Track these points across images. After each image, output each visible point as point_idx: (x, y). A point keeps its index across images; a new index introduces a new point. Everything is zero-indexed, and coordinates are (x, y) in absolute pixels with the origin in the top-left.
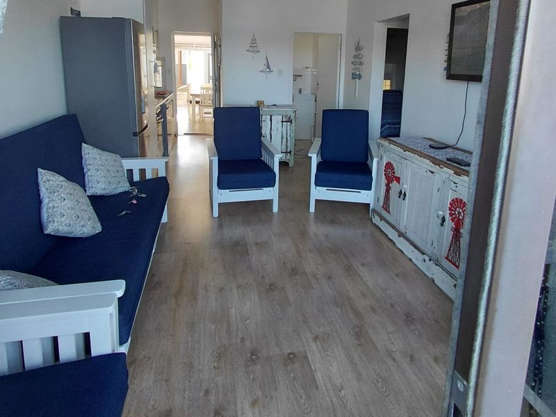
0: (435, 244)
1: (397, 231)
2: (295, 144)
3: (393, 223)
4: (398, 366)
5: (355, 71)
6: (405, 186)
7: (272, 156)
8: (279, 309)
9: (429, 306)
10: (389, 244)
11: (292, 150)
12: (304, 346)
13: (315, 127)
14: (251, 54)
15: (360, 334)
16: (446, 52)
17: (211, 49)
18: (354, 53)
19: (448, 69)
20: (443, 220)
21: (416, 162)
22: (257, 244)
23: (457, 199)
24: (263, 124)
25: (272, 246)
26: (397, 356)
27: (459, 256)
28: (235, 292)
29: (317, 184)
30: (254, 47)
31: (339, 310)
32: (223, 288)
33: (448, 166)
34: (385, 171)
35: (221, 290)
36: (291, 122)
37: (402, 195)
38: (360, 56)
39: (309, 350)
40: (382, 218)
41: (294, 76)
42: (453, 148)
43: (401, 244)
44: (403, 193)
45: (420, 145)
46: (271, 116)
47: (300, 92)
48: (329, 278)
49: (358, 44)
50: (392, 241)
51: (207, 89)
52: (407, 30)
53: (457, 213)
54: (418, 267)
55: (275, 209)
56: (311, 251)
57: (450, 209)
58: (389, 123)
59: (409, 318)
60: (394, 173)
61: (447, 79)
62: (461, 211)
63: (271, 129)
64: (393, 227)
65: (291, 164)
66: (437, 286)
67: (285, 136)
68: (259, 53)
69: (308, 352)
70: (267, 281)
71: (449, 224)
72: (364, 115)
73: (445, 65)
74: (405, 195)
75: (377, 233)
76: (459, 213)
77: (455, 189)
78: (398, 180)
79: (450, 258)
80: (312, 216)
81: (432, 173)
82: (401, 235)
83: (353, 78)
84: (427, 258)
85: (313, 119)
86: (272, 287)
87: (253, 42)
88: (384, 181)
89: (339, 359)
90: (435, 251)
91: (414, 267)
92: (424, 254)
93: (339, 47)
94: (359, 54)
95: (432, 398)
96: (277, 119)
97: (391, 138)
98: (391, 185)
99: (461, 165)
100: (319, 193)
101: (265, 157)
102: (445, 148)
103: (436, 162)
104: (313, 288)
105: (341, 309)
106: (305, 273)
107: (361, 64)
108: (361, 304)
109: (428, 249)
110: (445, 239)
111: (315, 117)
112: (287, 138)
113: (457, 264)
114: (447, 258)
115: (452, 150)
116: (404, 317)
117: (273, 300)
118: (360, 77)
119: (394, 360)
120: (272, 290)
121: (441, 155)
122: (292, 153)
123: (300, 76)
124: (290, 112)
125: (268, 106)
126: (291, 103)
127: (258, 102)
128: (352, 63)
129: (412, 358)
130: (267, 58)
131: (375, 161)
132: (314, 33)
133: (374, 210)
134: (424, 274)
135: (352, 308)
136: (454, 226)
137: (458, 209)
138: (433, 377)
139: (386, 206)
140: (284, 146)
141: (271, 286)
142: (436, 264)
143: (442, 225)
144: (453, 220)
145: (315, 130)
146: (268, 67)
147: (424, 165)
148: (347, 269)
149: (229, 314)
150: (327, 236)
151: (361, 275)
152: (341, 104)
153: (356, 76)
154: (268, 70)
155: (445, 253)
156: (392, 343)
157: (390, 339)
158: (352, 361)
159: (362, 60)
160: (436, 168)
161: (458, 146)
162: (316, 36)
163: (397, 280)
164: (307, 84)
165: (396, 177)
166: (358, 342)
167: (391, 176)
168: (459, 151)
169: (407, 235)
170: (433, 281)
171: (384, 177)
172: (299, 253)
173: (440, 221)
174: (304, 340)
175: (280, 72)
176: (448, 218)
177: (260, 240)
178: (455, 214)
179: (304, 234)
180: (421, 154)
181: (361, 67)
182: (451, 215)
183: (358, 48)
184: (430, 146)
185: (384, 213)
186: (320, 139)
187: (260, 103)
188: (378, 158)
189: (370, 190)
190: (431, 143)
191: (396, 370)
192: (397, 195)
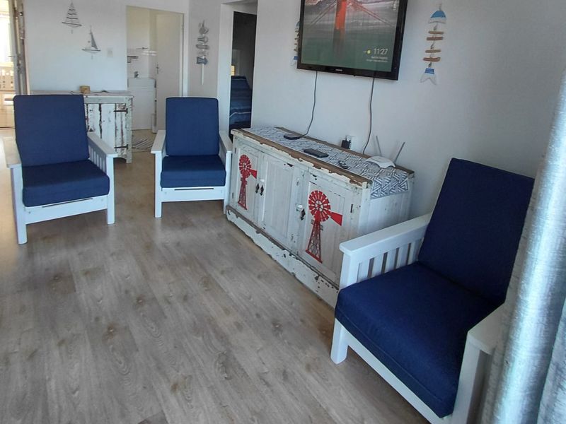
0: (295, 238)
1: (256, 227)
2: (133, 136)
3: (250, 219)
4: (272, 391)
5: (200, 55)
6: (263, 181)
7: (103, 156)
8: (123, 361)
9: (294, 305)
10: (246, 241)
11: (130, 144)
12: (160, 405)
13: (156, 115)
14: (69, 28)
15: (227, 363)
16: (296, 42)
17: (9, 17)
18: (198, 35)
19: (299, 58)
20: (303, 213)
21: (274, 155)
22: (86, 273)
23: (316, 191)
24: (90, 115)
25: (109, 271)
26: (270, 378)
27: (320, 249)
28: (56, 353)
29: (163, 185)
30: (72, 18)
31: (200, 339)
32: (36, 351)
33: (307, 159)
34: (240, 165)
35: (32, 355)
36: (126, 111)
37: (259, 189)
38: (206, 40)
39: (167, 408)
40: (238, 215)
41: (128, 57)
42: (306, 137)
43: (260, 240)
44: (260, 187)
45: (274, 136)
46: (100, 105)
47: (136, 76)
48: (185, 298)
49: (203, 26)
50: (249, 238)
51: (7, 69)
52: (256, 16)
53: (316, 206)
54: (278, 263)
55: (111, 219)
56: (160, 268)
57: (310, 202)
58: (236, 111)
59: (277, 327)
60: (250, 166)
61: (298, 68)
62: (321, 203)
63: (100, 120)
64: (251, 223)
65: (129, 161)
66: (298, 280)
67: (119, 128)
68: (80, 28)
69: (165, 411)
70: (103, 321)
71: (309, 217)
72: (213, 103)
73: (295, 54)
74: (262, 189)
75: (233, 231)
76: (319, 206)
77: (315, 181)
78: (255, 173)
79: (310, 251)
80: (158, 223)
81: (291, 166)
82: (259, 231)
83: (198, 63)
84: (287, 253)
85: (153, 107)
86: (111, 330)
87: (70, 12)
88: (239, 175)
89: (205, 407)
90: (295, 245)
91: (273, 263)
92: (284, 249)
93: (181, 27)
94: (204, 38)
95: (310, 417)
96: (108, 108)
97: (244, 129)
98: (246, 179)
99: (319, 157)
100: (165, 195)
101: (94, 157)
102: (299, 138)
103: (294, 154)
104: (166, 317)
105: (203, 337)
106: (154, 299)
107: (206, 47)
108: (225, 323)
109: (287, 243)
110: (305, 233)
111: (156, 104)
112: (122, 130)
113: (317, 256)
114: (307, 251)
115: (306, 140)
116: (272, 326)
117: (113, 349)
118: (205, 62)
119: (267, 384)
120: (111, 334)
121: (298, 146)
122: (130, 148)
123: (135, 57)
124: (124, 100)
125: (96, 93)
126: (124, 88)
127: (81, 87)
128: (197, 46)
129: (285, 375)
130: (91, 34)
131: (228, 154)
132: (150, 9)
133: (229, 207)
134: (285, 270)
135: (215, 331)
136: (314, 219)
137: (317, 202)
138: (308, 390)
139: (242, 202)
140: (119, 140)
141: (109, 329)
142: (297, 259)
143: (302, 219)
144: (313, 213)
145: (156, 118)
146: (94, 45)
147: (282, 158)
148: (205, 282)
149: (46, 391)
150: (178, 244)
151: (221, 286)
152: (185, 92)
153: (201, 61)
154: (93, 48)
155: (305, 247)
156: (263, 363)
157: (260, 358)
158: (221, 404)
159: (207, 44)
160: (294, 161)
161: (310, 134)
162: (154, 13)
163: (259, 282)
164: (145, 67)
165: (251, 171)
166: (226, 375)
167: (247, 170)
168: (311, 141)
169: (266, 231)
170: (294, 276)
171: (239, 171)
172: (145, 273)
173: (299, 215)
174: (160, 396)
175: (110, 52)
176: (308, 211)
177: (91, 266)
178: (314, 207)
179: (149, 247)
180: (279, 147)
181: (207, 51)
182: (311, 207)
183: (203, 30)
184: (285, 137)
185: (240, 209)
186: (165, 131)
187: (84, 89)
188: (231, 150)
189: (224, 185)
190: (285, 133)
191: (271, 397)
192: (255, 189)
